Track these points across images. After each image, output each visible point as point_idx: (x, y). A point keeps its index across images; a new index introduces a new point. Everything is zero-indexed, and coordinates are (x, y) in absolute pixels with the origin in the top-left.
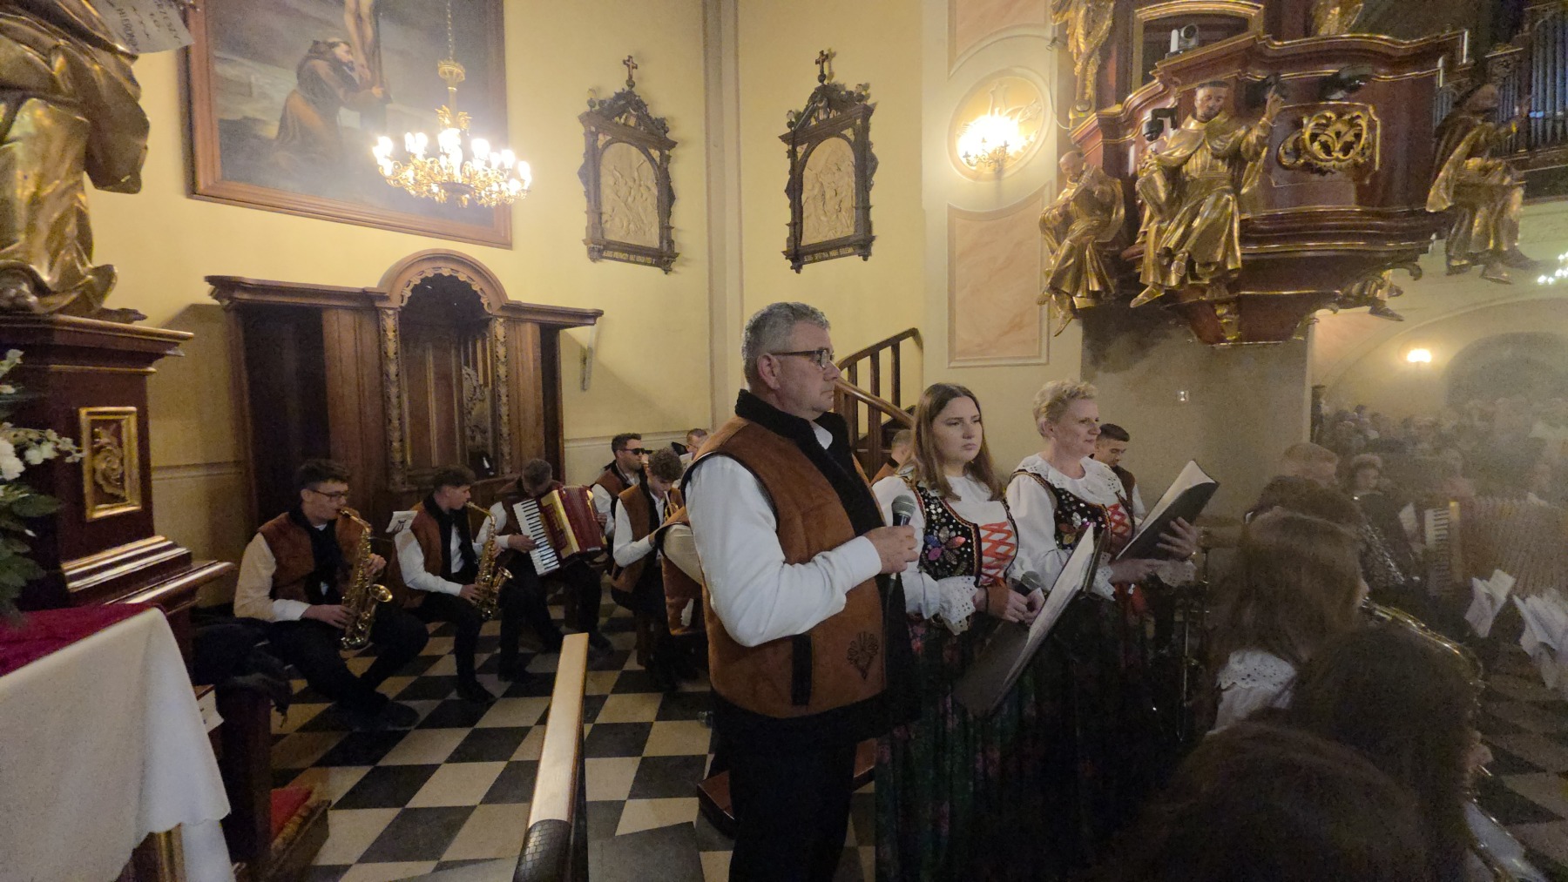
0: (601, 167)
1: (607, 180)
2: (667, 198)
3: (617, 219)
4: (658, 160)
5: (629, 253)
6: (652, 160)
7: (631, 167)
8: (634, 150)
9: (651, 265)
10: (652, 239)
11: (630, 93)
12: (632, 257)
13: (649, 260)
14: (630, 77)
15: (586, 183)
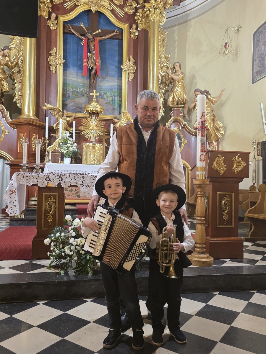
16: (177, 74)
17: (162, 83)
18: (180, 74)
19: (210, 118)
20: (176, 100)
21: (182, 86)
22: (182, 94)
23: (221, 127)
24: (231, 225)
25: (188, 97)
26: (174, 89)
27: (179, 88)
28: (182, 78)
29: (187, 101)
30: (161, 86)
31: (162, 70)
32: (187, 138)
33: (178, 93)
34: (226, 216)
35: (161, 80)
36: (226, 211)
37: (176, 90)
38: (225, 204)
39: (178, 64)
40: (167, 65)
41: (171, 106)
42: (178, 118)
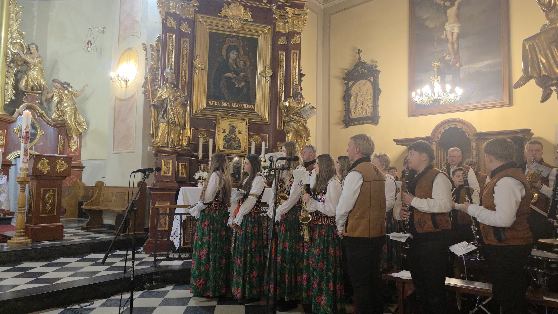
16: (33, 56)
17: (12, 61)
18: (37, 57)
19: (70, 111)
20: (31, 85)
21: (40, 71)
22: (40, 79)
23: (83, 122)
24: (54, 214)
25: (47, 84)
26: (28, 72)
27: (36, 72)
28: (40, 62)
29: (45, 88)
30: (12, 65)
31: (13, 47)
32: (44, 129)
33: (34, 77)
34: (49, 206)
35: (12, 58)
36: (49, 202)
37: (31, 73)
38: (48, 197)
39: (34, 46)
40: (21, 42)
41: (24, 90)
42: (34, 105)
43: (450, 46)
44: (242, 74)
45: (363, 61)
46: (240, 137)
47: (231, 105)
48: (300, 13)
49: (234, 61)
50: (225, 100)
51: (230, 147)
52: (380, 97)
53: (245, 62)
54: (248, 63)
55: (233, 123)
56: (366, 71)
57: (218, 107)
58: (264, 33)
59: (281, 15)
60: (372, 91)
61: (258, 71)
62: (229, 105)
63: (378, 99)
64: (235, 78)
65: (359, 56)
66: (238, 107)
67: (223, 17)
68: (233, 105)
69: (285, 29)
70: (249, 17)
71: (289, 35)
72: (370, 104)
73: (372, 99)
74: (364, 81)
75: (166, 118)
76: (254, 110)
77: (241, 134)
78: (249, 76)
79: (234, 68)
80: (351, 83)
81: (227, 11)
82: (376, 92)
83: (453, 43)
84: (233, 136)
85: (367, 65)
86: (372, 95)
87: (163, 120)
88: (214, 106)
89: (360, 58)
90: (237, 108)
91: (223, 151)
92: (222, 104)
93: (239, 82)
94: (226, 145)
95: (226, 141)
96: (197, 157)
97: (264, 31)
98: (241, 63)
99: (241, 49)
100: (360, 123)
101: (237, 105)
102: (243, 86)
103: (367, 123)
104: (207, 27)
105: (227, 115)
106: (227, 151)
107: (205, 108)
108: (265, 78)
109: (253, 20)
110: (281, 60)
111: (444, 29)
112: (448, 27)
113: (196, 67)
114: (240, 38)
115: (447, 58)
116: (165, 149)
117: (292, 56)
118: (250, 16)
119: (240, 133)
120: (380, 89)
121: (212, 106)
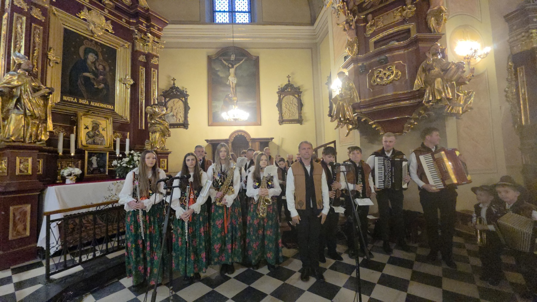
0: (282, 103)
1: (284, 105)
2: (301, 105)
3: (286, 114)
4: (297, 97)
5: (290, 121)
6: (295, 97)
7: (290, 100)
8: (291, 96)
9: (296, 123)
10: (297, 117)
11: (289, 83)
12: (291, 122)
13: (296, 122)
14: (289, 80)
15: (278, 107)
43: (231, 89)
44: (101, 77)
45: (176, 86)
46: (103, 133)
47: (90, 102)
48: (158, 41)
49: (92, 63)
50: (83, 98)
51: (94, 143)
52: (189, 111)
53: (104, 67)
54: (108, 69)
55: (96, 120)
56: (179, 93)
57: (75, 103)
58: (124, 47)
59: (142, 38)
60: (183, 107)
61: (118, 77)
62: (87, 103)
63: (188, 113)
64: (94, 79)
65: (174, 83)
66: (97, 105)
67: (81, 19)
68: (92, 104)
69: (144, 50)
70: (110, 28)
71: (149, 56)
72: (182, 115)
73: (183, 112)
74: (177, 100)
75: (21, 109)
76: (114, 110)
77: (105, 131)
78: (109, 80)
79: (93, 69)
80: (167, 99)
81: (87, 15)
82: (187, 108)
83: (233, 88)
84: (97, 132)
85: (180, 89)
86: (183, 109)
87: (16, 111)
88: (71, 102)
89: (174, 84)
90: (96, 107)
91: (87, 146)
92: (80, 101)
93: (99, 83)
94: (90, 141)
95: (89, 137)
96: (57, 152)
97: (123, 46)
98: (101, 67)
99: (100, 54)
100: (175, 127)
101: (97, 104)
102: (103, 89)
103: (180, 128)
104: (61, 22)
105: (88, 112)
106: (91, 146)
107: (59, 103)
108: (126, 85)
109: (114, 32)
110: (141, 73)
111: (228, 79)
112: (230, 78)
113: (50, 59)
114: (99, 44)
115: (230, 96)
116: (21, 144)
117: (152, 72)
118: (112, 28)
119: (103, 130)
120: (189, 107)
121: (67, 101)
